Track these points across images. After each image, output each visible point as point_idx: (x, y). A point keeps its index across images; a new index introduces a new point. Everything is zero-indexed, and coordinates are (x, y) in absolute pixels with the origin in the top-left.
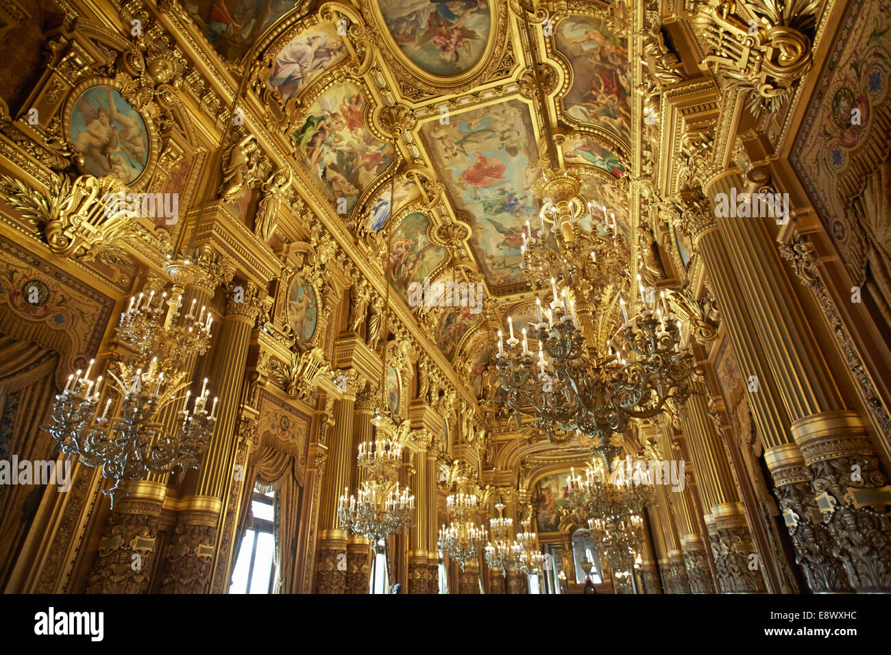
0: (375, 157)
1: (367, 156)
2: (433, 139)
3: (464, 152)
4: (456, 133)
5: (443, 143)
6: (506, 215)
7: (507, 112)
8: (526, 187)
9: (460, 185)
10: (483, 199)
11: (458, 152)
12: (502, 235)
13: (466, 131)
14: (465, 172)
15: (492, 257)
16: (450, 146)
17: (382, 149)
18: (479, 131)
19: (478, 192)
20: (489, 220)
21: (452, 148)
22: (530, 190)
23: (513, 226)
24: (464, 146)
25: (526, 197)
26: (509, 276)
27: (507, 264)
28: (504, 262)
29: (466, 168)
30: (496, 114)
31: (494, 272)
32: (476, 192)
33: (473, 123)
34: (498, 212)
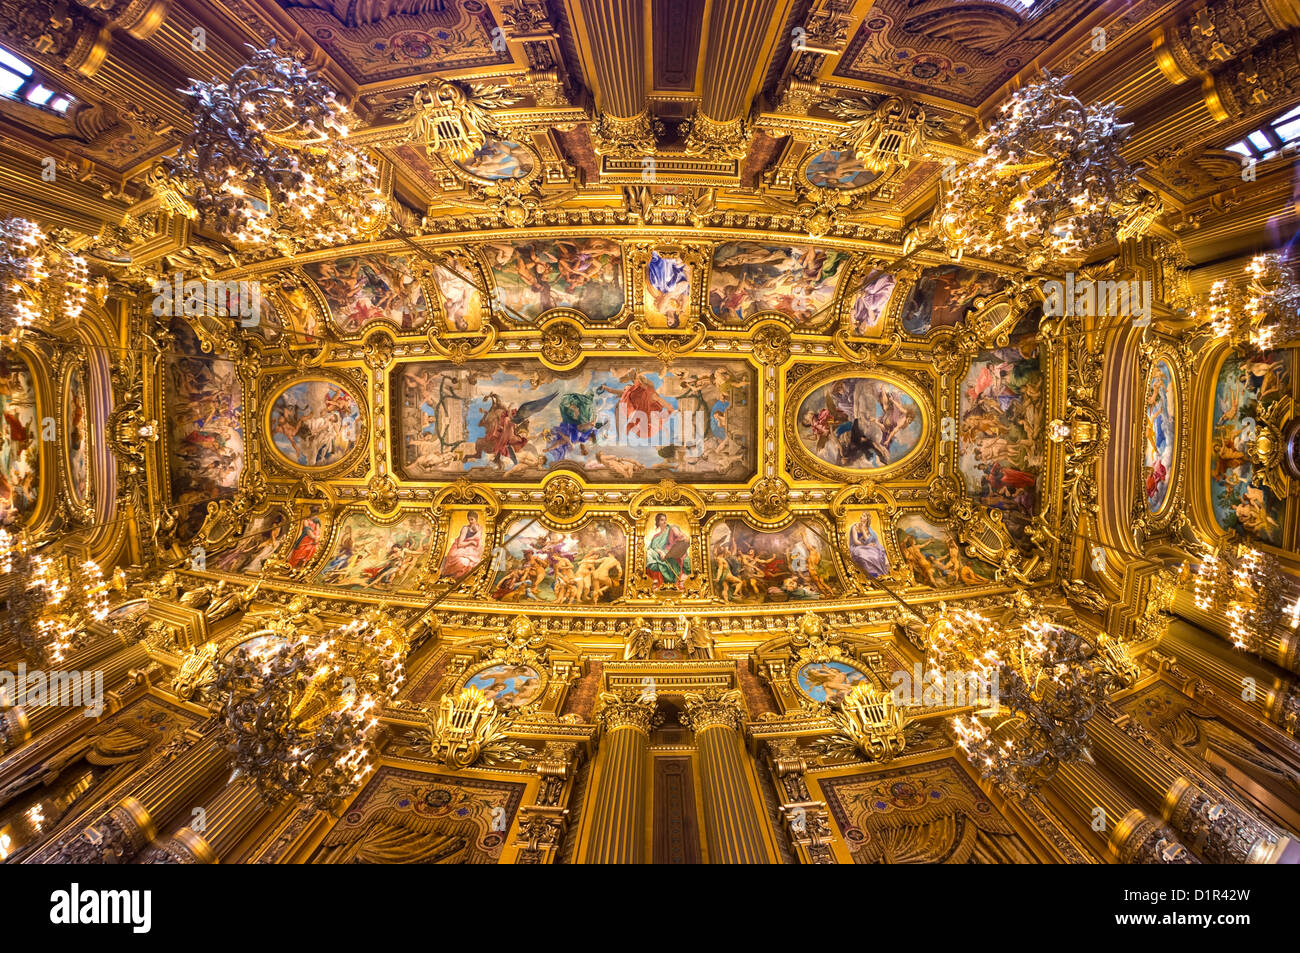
0: (735, 302)
1: (743, 294)
2: (716, 368)
3: (684, 396)
4: (714, 396)
5: (706, 377)
6: (559, 421)
7: (726, 458)
8: (602, 457)
9: (633, 377)
10: (596, 397)
11: (686, 390)
12: (516, 407)
13: (715, 407)
14: (651, 388)
15: (471, 381)
16: (699, 383)
17: (739, 313)
18: (709, 421)
19: (611, 395)
20: (553, 396)
21: (695, 384)
22: (596, 461)
23: (530, 425)
24: (693, 400)
25: (584, 453)
26: (421, 397)
27: (450, 401)
28: (455, 397)
29: (658, 391)
30: (727, 446)
31: (438, 377)
32: (612, 392)
33: (723, 418)
34: (565, 412)
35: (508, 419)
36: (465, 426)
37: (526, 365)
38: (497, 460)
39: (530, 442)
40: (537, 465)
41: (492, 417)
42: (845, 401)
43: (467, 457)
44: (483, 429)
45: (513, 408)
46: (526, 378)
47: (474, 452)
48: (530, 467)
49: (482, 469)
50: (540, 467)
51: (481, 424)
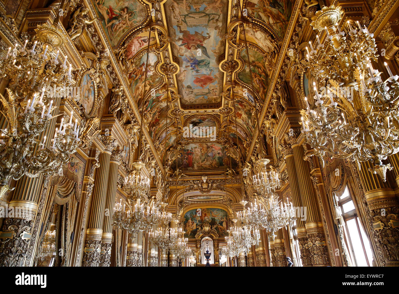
6: (199, 60)
9: (216, 78)
10: (208, 69)
19: (209, 73)
20: (209, 57)
24: (208, 92)
25: (186, 67)
34: (203, 61)
35: (199, 42)
36: (195, 26)
37: (223, 48)
38: (180, 39)
39: (189, 50)
40: (180, 53)
41: (200, 37)
42: (209, 120)
43: (180, 27)
44: (194, 33)
45: (204, 44)
46: (217, 48)
47: (182, 30)
48: (178, 51)
49: (175, 33)
50: (179, 54)
51: (196, 33)
